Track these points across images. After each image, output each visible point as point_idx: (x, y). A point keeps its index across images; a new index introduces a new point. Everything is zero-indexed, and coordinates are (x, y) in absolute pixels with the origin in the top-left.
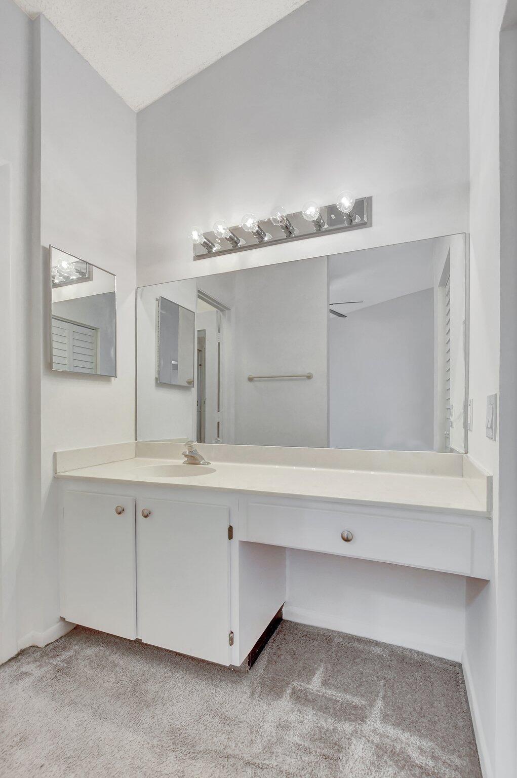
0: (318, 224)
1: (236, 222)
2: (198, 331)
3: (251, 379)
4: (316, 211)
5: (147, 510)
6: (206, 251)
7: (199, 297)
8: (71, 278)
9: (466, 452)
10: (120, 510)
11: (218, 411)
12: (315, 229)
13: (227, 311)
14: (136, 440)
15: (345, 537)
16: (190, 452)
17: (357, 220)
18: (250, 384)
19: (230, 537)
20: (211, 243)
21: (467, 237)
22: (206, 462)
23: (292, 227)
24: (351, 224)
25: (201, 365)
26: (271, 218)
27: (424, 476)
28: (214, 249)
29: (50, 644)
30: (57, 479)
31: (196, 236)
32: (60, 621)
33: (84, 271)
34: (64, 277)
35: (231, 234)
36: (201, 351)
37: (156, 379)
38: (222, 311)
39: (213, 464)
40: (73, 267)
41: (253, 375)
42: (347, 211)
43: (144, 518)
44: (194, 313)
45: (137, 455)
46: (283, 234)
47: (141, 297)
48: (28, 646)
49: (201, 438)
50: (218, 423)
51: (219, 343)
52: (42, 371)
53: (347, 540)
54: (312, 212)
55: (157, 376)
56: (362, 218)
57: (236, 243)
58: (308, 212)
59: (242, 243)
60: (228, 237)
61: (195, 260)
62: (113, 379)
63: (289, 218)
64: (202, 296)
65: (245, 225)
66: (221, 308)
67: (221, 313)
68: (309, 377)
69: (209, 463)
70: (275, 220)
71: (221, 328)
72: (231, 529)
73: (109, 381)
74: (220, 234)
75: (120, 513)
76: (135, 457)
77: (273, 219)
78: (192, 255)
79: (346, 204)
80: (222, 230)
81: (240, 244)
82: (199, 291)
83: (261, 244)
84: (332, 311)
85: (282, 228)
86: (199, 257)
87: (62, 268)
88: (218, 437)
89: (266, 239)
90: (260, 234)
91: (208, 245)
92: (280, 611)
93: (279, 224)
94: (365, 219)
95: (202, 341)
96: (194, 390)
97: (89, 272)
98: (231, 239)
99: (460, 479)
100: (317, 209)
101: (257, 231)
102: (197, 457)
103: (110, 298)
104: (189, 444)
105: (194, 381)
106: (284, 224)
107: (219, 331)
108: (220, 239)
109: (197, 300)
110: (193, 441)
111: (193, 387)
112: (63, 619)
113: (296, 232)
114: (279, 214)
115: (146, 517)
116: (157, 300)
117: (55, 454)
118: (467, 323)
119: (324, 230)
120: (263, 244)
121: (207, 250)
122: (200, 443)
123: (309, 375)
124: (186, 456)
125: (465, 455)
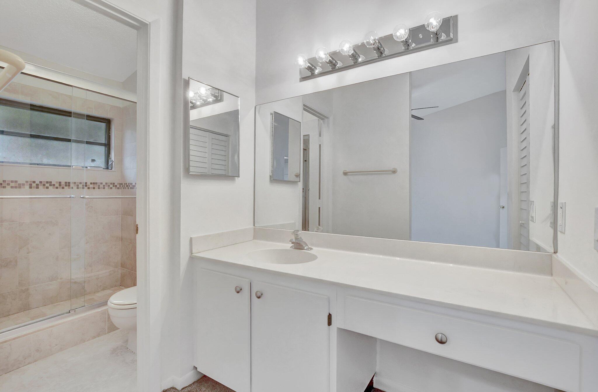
0: (406, 43)
1: (334, 47)
2: (304, 136)
3: (345, 174)
4: (405, 32)
5: (259, 292)
6: (309, 74)
7: (304, 109)
8: (208, 100)
9: (555, 251)
10: (238, 289)
11: (319, 199)
12: (403, 48)
13: (326, 119)
14: (254, 226)
15: (439, 339)
16: (296, 239)
17: (443, 37)
18: (345, 177)
19: (330, 323)
20: (314, 67)
21: (556, 45)
22: (309, 248)
23: (383, 48)
24: (437, 41)
25: (306, 161)
26: (365, 41)
27: (511, 273)
28: (317, 72)
29: (185, 387)
30: (192, 259)
31: (302, 62)
32: (194, 369)
33: (217, 95)
34: (203, 100)
35: (330, 58)
36: (306, 150)
37: (270, 176)
38: (322, 119)
39: (315, 250)
40: (209, 93)
41: (348, 171)
42: (434, 30)
43: (258, 299)
44: (300, 123)
45: (255, 238)
46: (375, 55)
47: (259, 113)
48: (169, 387)
49: (305, 226)
50: (319, 208)
51: (320, 145)
52: (182, 174)
53: (442, 342)
54: (402, 33)
55: (271, 174)
56: (448, 35)
57: (335, 65)
58: (398, 34)
59: (339, 65)
60: (328, 61)
61: (300, 81)
62: (236, 178)
63: (381, 40)
64: (306, 108)
65: (342, 50)
66: (321, 117)
67: (322, 121)
68: (394, 172)
69: (311, 249)
70: (368, 43)
71: (322, 133)
72: (330, 317)
73: (234, 180)
74: (322, 59)
75: (238, 292)
76: (253, 239)
77: (367, 42)
78: (298, 77)
79: (434, 23)
80: (322, 55)
81: (338, 66)
82: (304, 105)
83: (356, 64)
84: (413, 116)
85: (374, 49)
86: (304, 79)
87: (201, 94)
88: (319, 225)
89: (360, 60)
90: (355, 57)
91: (311, 69)
92: (371, 382)
93: (372, 46)
94: (452, 35)
95: (306, 141)
96: (300, 185)
97: (221, 95)
98: (330, 62)
99: (549, 278)
100: (407, 30)
101: (352, 54)
102: (301, 243)
103: (234, 115)
104: (295, 233)
105: (300, 175)
106: (376, 46)
107: (320, 136)
108: (321, 63)
109: (303, 113)
110: (298, 231)
111: (300, 181)
112: (195, 368)
113: (387, 52)
114: (372, 38)
115: (259, 298)
116: (271, 114)
117: (191, 239)
118: (556, 127)
119: (412, 48)
120: (358, 64)
121: (311, 73)
122: (305, 230)
123: (394, 170)
124: (293, 243)
125: (554, 255)
